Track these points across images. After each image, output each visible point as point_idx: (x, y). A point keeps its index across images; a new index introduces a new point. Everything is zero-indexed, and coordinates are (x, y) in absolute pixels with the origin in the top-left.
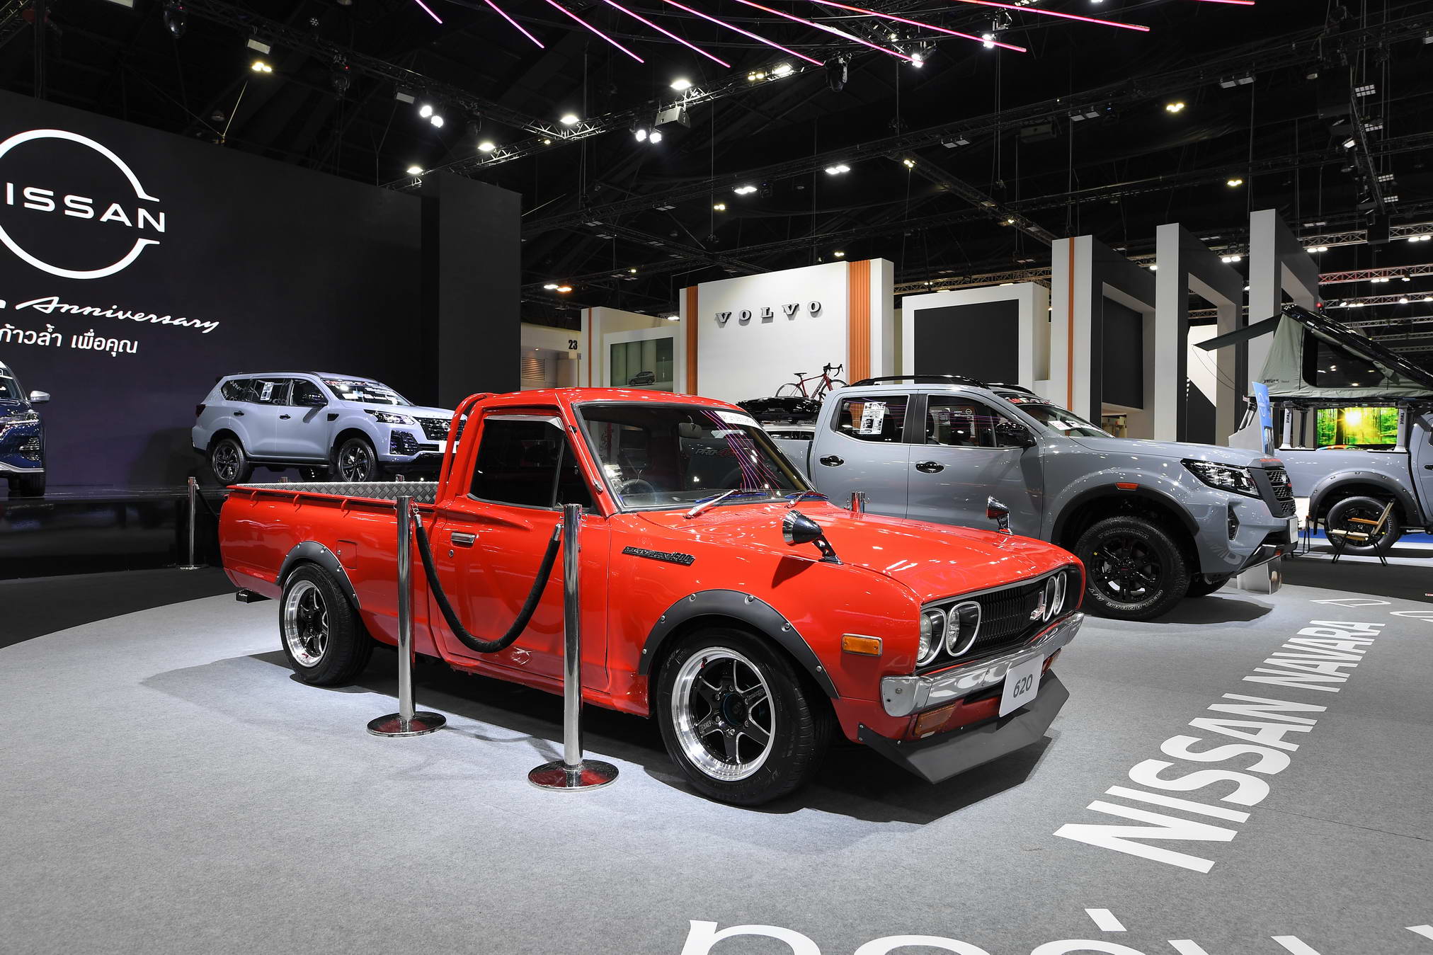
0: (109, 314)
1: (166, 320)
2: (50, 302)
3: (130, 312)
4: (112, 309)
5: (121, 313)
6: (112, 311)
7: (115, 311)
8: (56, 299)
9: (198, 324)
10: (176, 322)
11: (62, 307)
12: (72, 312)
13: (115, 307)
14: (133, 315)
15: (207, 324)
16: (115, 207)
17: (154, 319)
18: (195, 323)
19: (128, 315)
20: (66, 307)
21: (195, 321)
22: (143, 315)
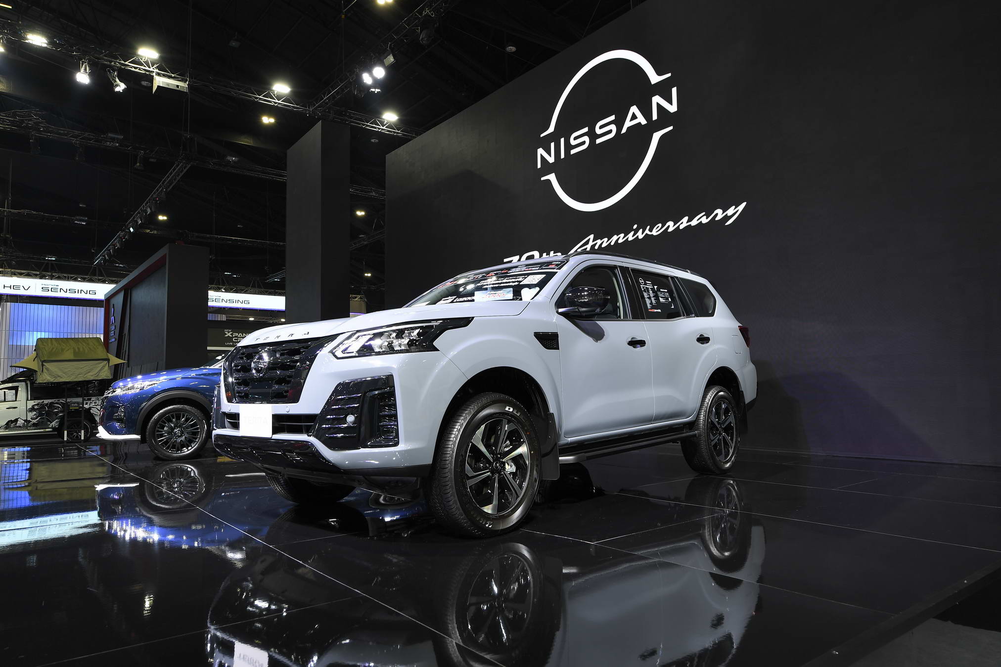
0: (630, 237)
1: (684, 223)
2: (587, 243)
3: (648, 227)
4: (633, 230)
5: (641, 231)
6: (633, 232)
7: (636, 231)
8: (592, 237)
9: (719, 214)
10: (694, 222)
11: (596, 243)
12: (603, 246)
13: (635, 227)
14: (651, 230)
15: (730, 212)
16: (634, 109)
17: (671, 226)
18: (717, 214)
19: (647, 231)
20: (599, 242)
21: (716, 212)
22: (660, 225)
